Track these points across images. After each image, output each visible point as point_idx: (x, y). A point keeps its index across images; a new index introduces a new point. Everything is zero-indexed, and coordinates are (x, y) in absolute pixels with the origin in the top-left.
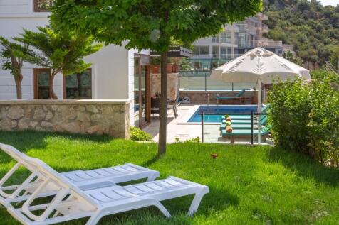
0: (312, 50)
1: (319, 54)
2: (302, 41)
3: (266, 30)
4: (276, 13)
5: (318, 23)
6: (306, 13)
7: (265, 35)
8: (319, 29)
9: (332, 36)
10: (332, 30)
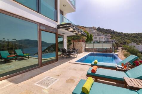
0: (121, 41)
1: (123, 42)
2: (119, 40)
3: (111, 38)
4: (113, 35)
5: (123, 36)
6: (120, 35)
7: (111, 39)
8: (123, 38)
9: (126, 39)
10: (126, 38)
